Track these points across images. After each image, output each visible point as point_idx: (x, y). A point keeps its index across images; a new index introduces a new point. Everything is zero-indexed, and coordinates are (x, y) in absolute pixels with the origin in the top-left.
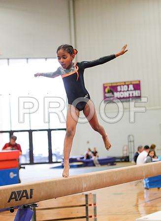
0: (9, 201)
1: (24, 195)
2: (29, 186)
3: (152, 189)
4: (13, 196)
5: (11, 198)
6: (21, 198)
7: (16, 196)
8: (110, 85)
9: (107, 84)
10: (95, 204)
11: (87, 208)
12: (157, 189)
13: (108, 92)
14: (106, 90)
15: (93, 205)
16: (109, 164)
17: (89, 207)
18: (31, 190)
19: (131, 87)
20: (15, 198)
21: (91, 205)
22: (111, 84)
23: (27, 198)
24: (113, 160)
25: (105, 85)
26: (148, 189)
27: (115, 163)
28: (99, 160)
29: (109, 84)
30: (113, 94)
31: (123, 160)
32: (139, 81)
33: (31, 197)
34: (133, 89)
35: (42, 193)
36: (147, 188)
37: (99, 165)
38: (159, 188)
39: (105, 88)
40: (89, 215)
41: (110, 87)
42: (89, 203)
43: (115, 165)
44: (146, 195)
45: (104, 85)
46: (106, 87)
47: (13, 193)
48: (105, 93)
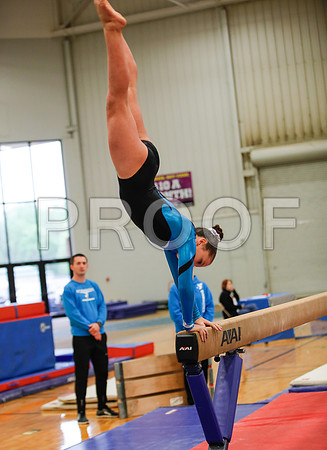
0: (222, 345)
1: (234, 335)
4: (225, 338)
6: (231, 340)
7: (227, 337)
18: (239, 328)
19: (176, 183)
20: (227, 340)
23: (237, 340)
32: (190, 173)
33: (240, 339)
34: (179, 186)
47: (224, 333)
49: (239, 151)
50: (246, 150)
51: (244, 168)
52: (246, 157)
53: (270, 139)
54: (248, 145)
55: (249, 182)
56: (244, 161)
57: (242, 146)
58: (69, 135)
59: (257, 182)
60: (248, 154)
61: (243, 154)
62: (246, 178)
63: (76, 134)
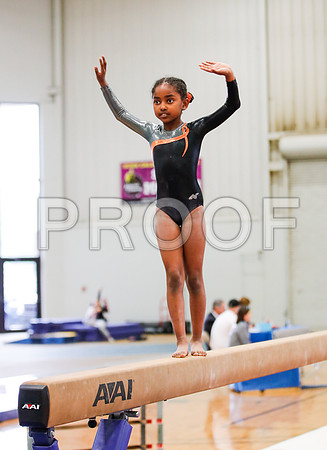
0: (95, 405)
1: (119, 391)
2: (127, 373)
3: (248, 392)
4: (102, 395)
5: (98, 398)
6: (114, 398)
7: (105, 394)
8: (136, 166)
9: (129, 164)
10: (159, 420)
11: (143, 427)
12: (257, 391)
13: (132, 181)
14: (128, 177)
15: (154, 422)
16: (132, 337)
17: (148, 426)
18: (130, 382)
20: (104, 398)
21: (149, 422)
22: (139, 163)
23: (124, 399)
24: (138, 330)
25: (126, 167)
26: (239, 392)
27: (144, 336)
28: (110, 329)
29: (134, 163)
30: (141, 185)
31: (160, 330)
32: (201, 160)
33: (129, 397)
35: (147, 389)
36: (236, 391)
37: (111, 340)
38: (262, 391)
39: (124, 172)
40: (148, 442)
41: (136, 170)
42: (148, 418)
43: (145, 339)
44: (235, 404)
45: (122, 165)
46: (127, 170)
47: (102, 387)
48: (124, 182)
49: (266, 137)
50: (274, 136)
51: (271, 160)
52: (274, 145)
53: (306, 125)
54: (278, 130)
55: (275, 178)
56: (271, 150)
57: (270, 131)
58: (50, 99)
59: (285, 179)
60: (277, 141)
61: (271, 142)
62: (272, 173)
63: (58, 99)
